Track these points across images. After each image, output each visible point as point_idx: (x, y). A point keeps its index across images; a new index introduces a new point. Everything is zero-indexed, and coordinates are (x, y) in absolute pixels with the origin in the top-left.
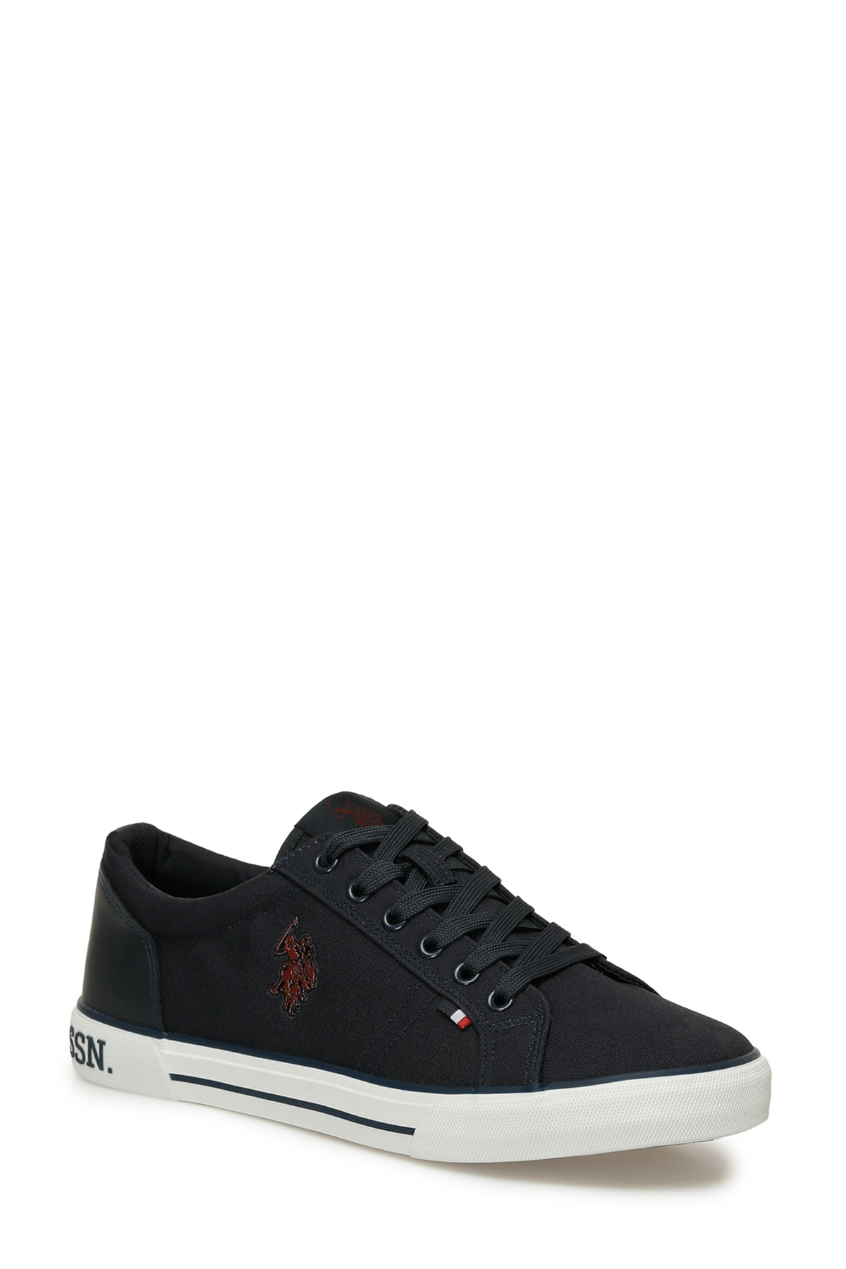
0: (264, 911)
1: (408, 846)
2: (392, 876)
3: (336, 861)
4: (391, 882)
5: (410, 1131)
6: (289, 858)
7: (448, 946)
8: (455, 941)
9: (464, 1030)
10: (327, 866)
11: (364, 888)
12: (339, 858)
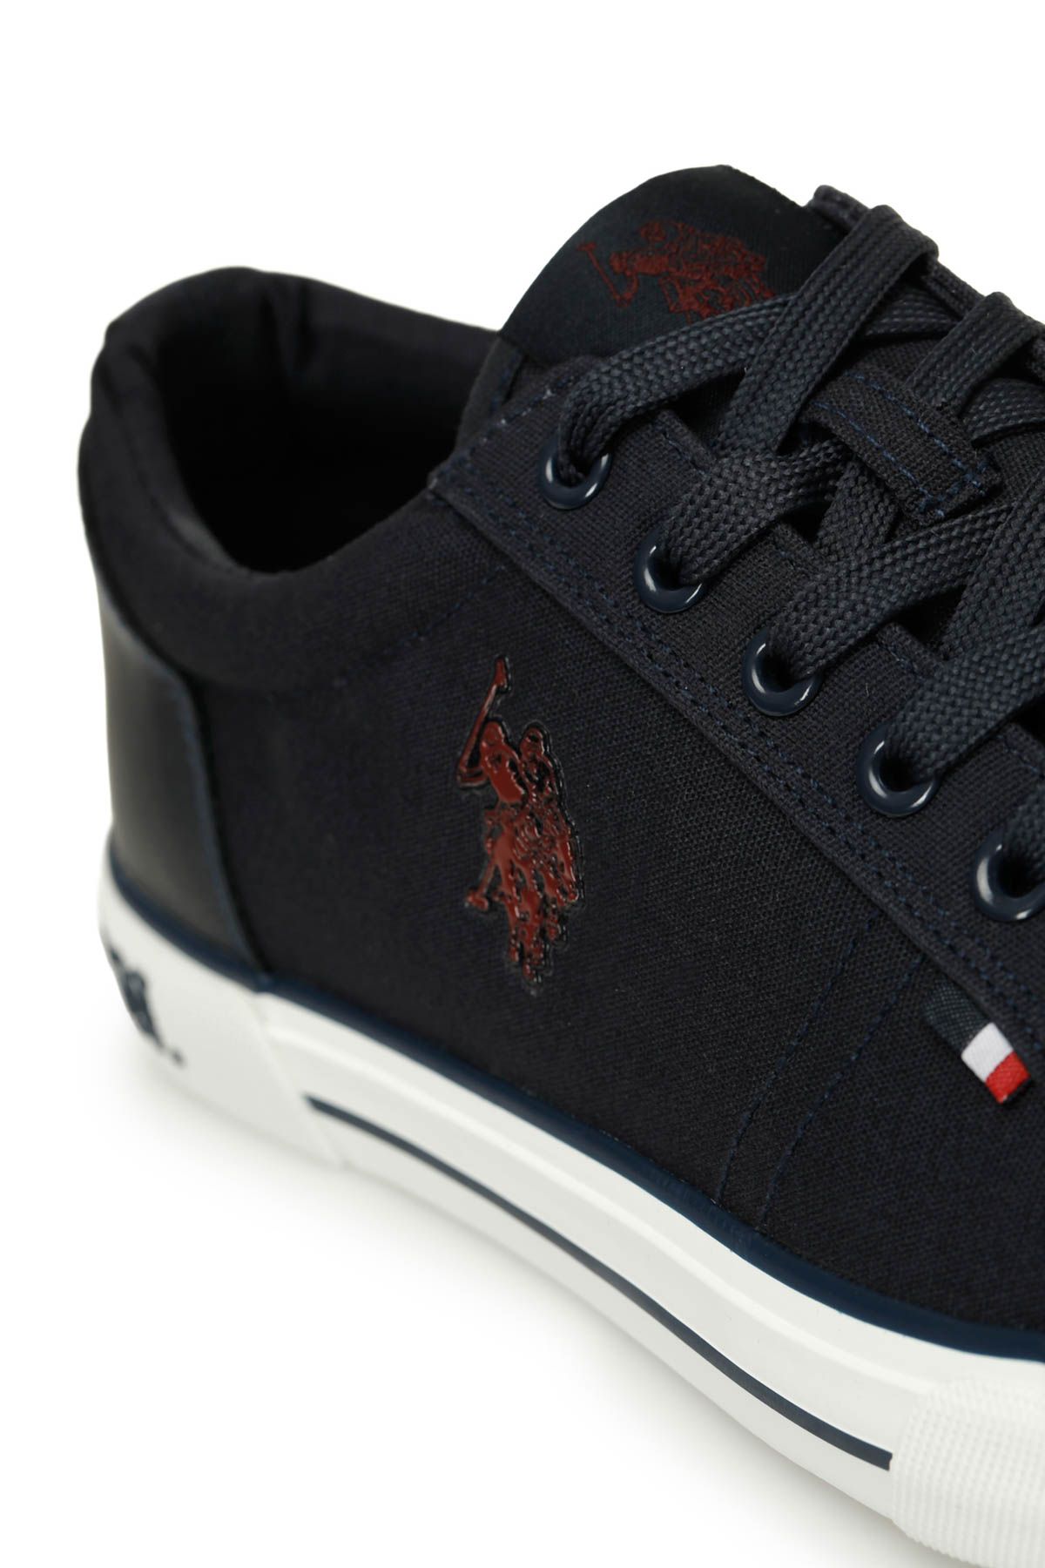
0: (420, 634)
1: (832, 374)
2: (769, 512)
3: (605, 459)
4: (764, 534)
5: (880, 1458)
6: (473, 451)
7: (950, 769)
8: (974, 751)
9: (1007, 1105)
10: (579, 481)
11: (682, 564)
12: (612, 447)
